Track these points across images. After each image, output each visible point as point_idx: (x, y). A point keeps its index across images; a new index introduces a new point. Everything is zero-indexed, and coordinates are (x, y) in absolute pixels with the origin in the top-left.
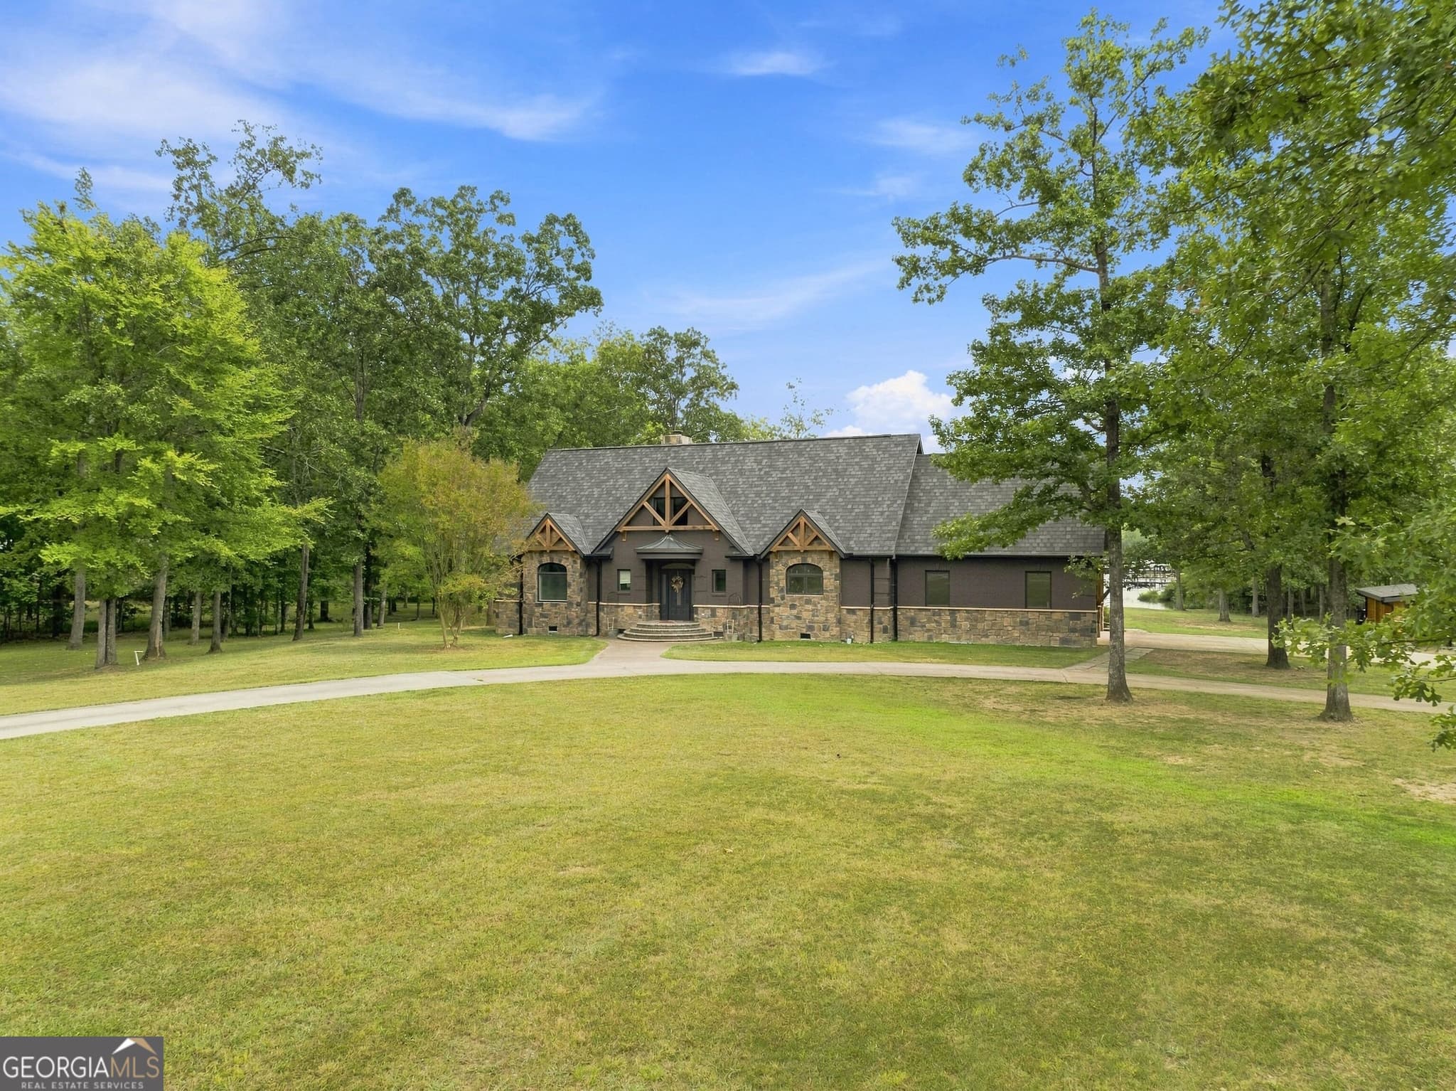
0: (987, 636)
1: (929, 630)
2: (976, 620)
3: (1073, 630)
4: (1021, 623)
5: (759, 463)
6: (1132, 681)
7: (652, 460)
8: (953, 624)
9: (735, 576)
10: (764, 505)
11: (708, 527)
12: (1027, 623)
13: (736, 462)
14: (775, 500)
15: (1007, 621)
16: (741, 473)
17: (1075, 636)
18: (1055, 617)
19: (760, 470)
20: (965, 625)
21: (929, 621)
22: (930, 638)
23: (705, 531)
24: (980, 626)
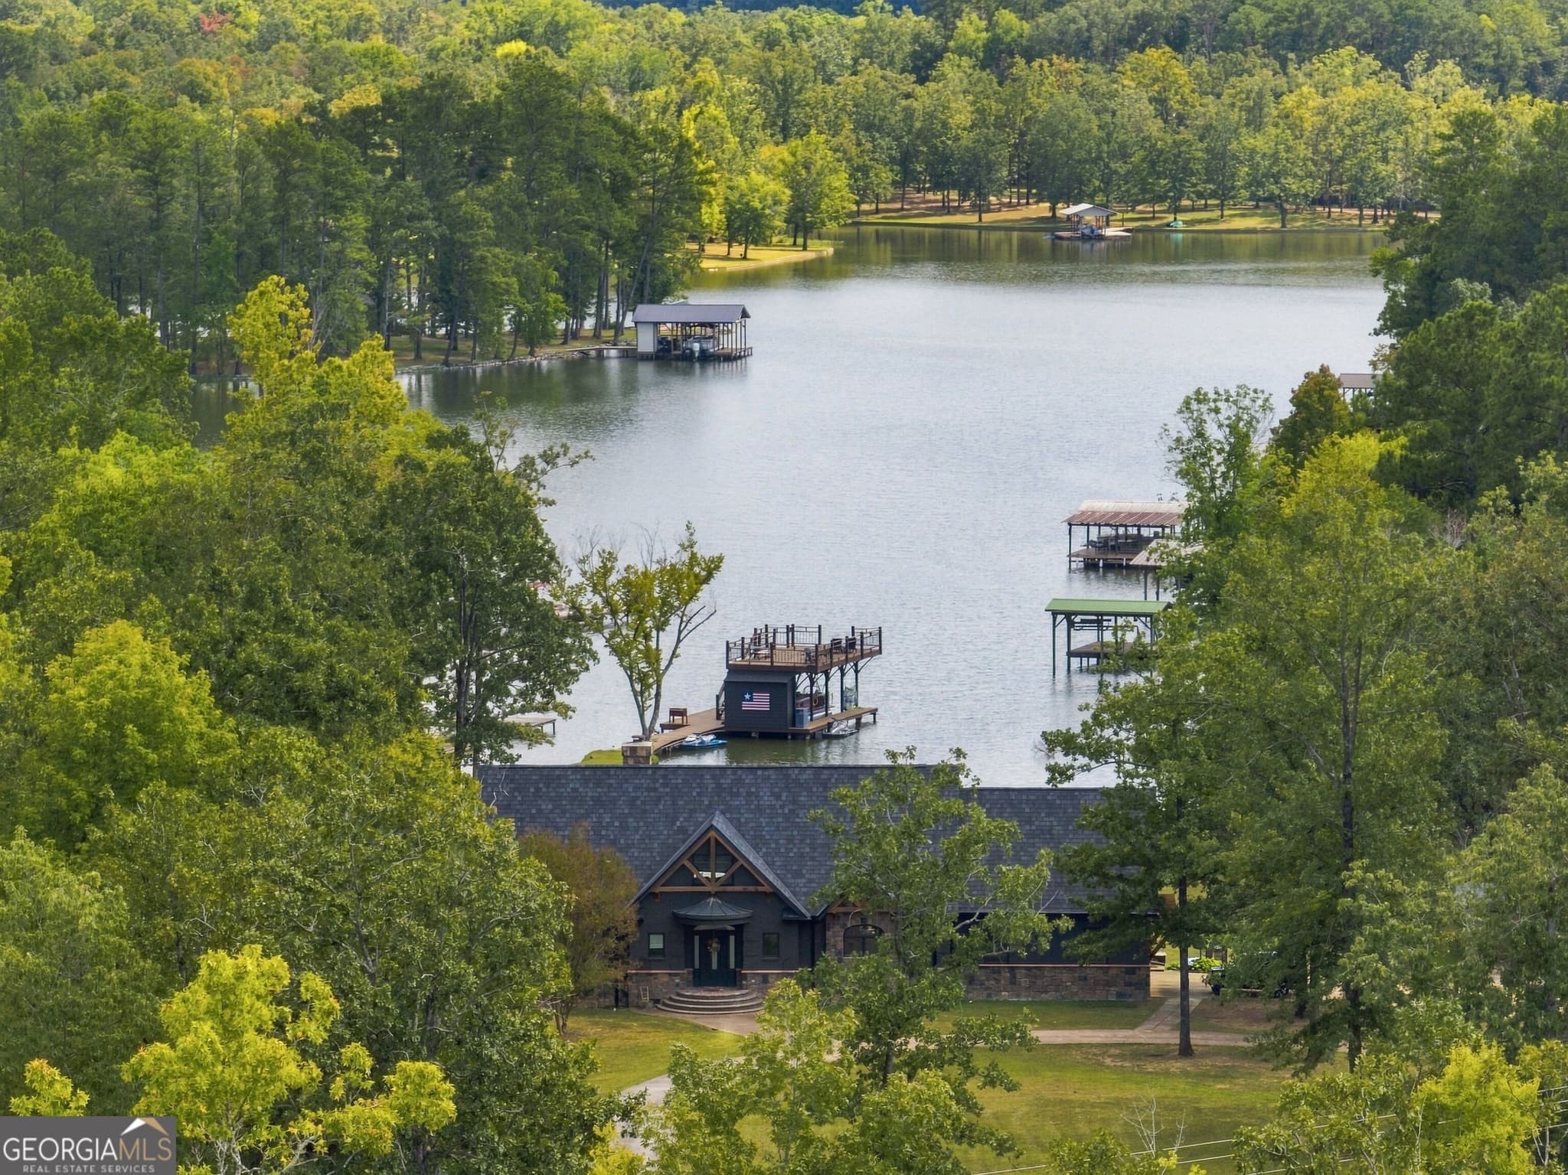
0: (1046, 992)
1: (987, 988)
2: (1035, 977)
3: (1129, 984)
4: (1080, 979)
5: (778, 797)
6: (1196, 1038)
7: (637, 788)
8: (1013, 981)
9: (791, 942)
10: (802, 855)
11: (760, 889)
12: (1085, 979)
13: (749, 794)
14: (813, 848)
15: (1065, 976)
16: (759, 810)
17: (1129, 990)
18: (1112, 972)
19: (782, 807)
20: (1024, 981)
21: (988, 979)
22: (989, 995)
23: (757, 893)
24: (1039, 982)
